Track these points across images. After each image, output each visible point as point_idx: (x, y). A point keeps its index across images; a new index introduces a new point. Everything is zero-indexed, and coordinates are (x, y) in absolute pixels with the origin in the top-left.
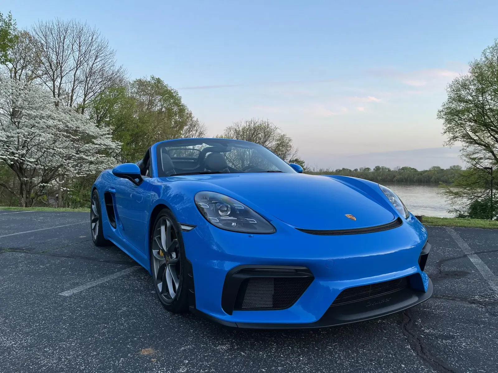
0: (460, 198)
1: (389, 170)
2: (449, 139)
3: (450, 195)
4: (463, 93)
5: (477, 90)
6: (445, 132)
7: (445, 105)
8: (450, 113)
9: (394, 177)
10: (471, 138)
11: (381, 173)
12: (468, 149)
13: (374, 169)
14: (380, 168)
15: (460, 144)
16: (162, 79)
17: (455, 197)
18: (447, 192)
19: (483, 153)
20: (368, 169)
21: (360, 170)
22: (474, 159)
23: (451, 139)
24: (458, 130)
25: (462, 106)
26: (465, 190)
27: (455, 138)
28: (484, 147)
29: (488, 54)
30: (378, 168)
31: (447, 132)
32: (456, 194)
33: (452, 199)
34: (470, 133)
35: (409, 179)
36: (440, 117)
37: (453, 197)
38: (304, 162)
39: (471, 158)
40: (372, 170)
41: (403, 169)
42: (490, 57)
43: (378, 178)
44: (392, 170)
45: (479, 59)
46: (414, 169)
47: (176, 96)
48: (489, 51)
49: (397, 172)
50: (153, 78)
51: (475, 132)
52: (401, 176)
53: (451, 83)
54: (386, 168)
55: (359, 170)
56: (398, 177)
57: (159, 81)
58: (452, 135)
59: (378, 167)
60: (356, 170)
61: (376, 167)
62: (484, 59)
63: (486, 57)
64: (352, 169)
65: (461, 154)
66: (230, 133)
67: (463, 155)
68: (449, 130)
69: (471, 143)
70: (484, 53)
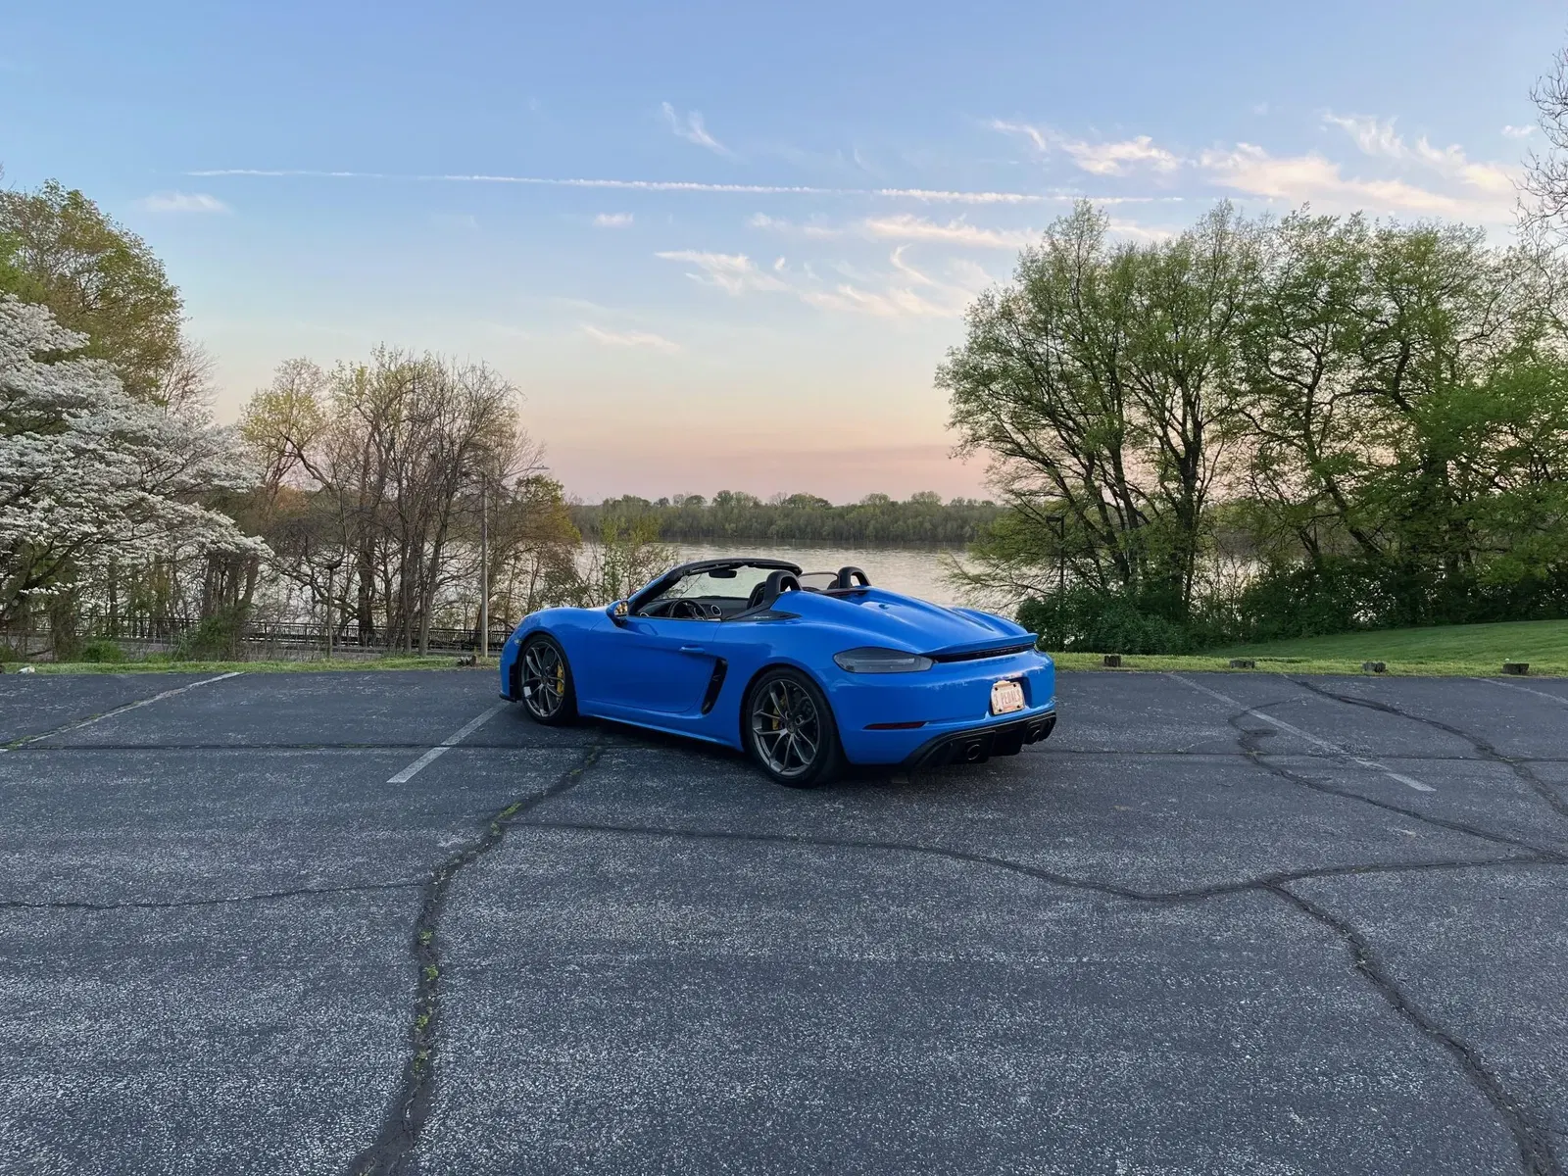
0: (987, 592)
1: (757, 504)
2: (961, 442)
3: (963, 584)
4: (1001, 331)
5: (1032, 324)
6: (954, 424)
7: (953, 353)
8: (966, 376)
9: (771, 523)
10: (1013, 441)
11: (736, 511)
12: (1004, 468)
13: (715, 500)
14: (732, 498)
15: (985, 455)
16: (87, 195)
17: (975, 589)
18: (955, 576)
19: (1038, 481)
20: (698, 499)
21: (676, 502)
22: (1018, 494)
23: (966, 442)
24: (982, 419)
25: (991, 361)
26: (998, 571)
27: (976, 439)
28: (1040, 465)
29: (1057, 236)
30: (724, 498)
31: (958, 425)
32: (976, 579)
33: (967, 593)
34: (1008, 427)
35: (809, 530)
36: (941, 384)
37: (968, 587)
38: (561, 487)
39: (1012, 491)
40: (709, 502)
41: (793, 500)
42: (1061, 244)
43: (727, 526)
44: (763, 504)
45: (1036, 248)
46: (821, 500)
47: (137, 256)
48: (1058, 228)
49: (776, 508)
50: (54, 189)
51: (1023, 429)
52: (789, 522)
53: (975, 302)
54: (747, 498)
55: (671, 502)
56: (781, 523)
57: (75, 199)
58: (970, 432)
59: (727, 493)
60: (663, 502)
61: (720, 495)
62: (1048, 248)
63: (1053, 244)
64: (653, 500)
65: (986, 480)
66: (297, 381)
67: (991, 481)
68: (962, 418)
69: (1012, 453)
70: (1049, 234)
